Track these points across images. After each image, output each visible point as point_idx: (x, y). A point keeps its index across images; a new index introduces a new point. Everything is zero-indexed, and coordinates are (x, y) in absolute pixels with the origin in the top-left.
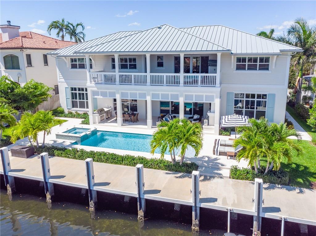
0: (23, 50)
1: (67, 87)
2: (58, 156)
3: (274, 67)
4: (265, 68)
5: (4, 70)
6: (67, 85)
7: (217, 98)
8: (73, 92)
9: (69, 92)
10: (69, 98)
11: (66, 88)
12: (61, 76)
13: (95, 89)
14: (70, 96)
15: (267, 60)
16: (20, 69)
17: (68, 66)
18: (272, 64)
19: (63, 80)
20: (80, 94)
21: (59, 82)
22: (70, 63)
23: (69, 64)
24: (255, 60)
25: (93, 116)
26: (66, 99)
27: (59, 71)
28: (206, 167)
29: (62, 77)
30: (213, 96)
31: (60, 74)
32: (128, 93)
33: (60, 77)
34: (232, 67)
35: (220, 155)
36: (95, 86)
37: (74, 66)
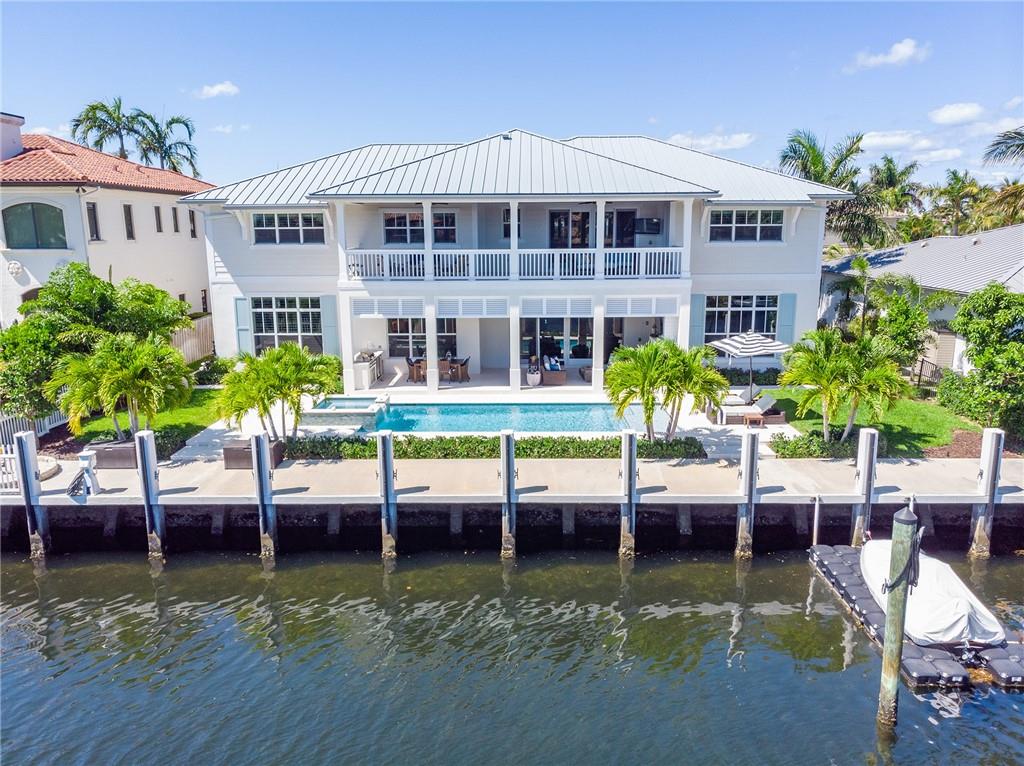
0: (84, 191)
1: (241, 295)
2: (354, 456)
3: (793, 234)
4: (773, 234)
5: (4, 253)
6: (239, 291)
7: (683, 303)
8: (259, 310)
9: (248, 311)
10: (247, 330)
11: (237, 299)
12: (221, 264)
13: (364, 295)
14: (250, 324)
15: (778, 216)
16: (66, 248)
17: (245, 236)
18: (789, 226)
19: (228, 277)
20: (281, 316)
21: (214, 283)
22: (253, 229)
23: (249, 231)
24: (753, 217)
25: (354, 368)
26: (235, 331)
27: (215, 250)
28: (716, 444)
29: (225, 270)
30: (675, 300)
31: (218, 259)
33: (219, 270)
34: (702, 235)
35: (727, 423)
36: (362, 286)
37: (264, 237)
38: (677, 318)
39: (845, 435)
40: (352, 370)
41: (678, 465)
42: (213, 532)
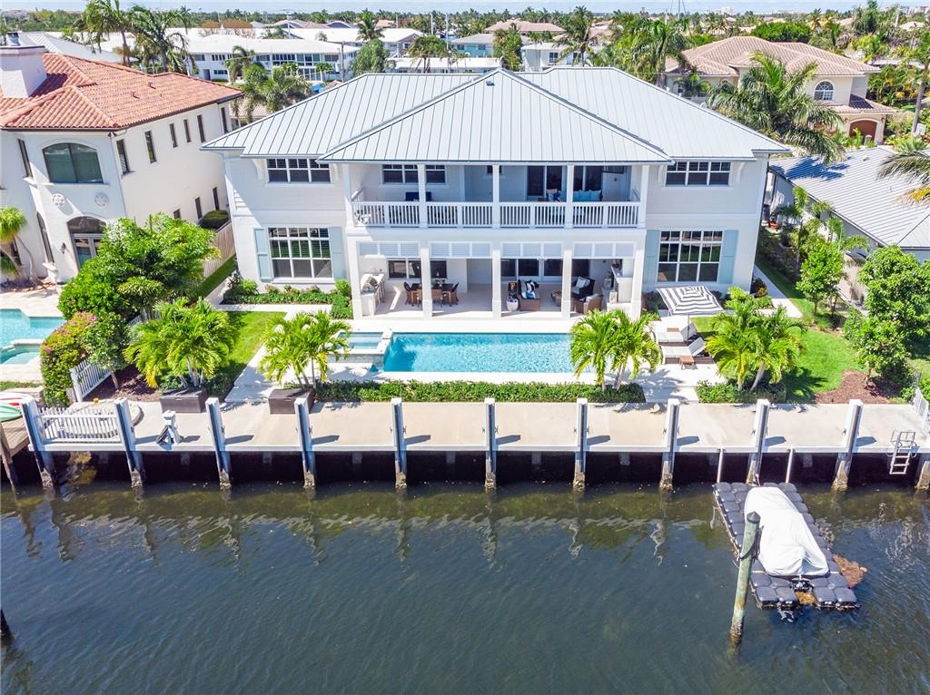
0: (115, 135)
1: (259, 226)
2: (370, 400)
3: (738, 180)
4: (721, 179)
5: (48, 187)
6: (257, 222)
7: (639, 248)
8: (275, 238)
9: (266, 239)
10: (266, 255)
11: (255, 230)
12: (241, 200)
13: (369, 239)
14: (268, 250)
15: (726, 166)
16: (102, 182)
17: (260, 176)
18: (734, 174)
19: (247, 211)
20: (294, 243)
21: (235, 216)
22: (267, 169)
23: (263, 170)
24: (704, 165)
25: (362, 299)
26: (256, 258)
27: (235, 188)
28: (654, 388)
29: (244, 204)
30: (632, 245)
31: (237, 195)
32: (447, 246)
33: (238, 204)
34: (660, 180)
35: (666, 363)
36: (366, 232)
37: (276, 177)
38: (634, 260)
39: (755, 385)
40: (360, 301)
41: (622, 410)
42: (264, 462)
